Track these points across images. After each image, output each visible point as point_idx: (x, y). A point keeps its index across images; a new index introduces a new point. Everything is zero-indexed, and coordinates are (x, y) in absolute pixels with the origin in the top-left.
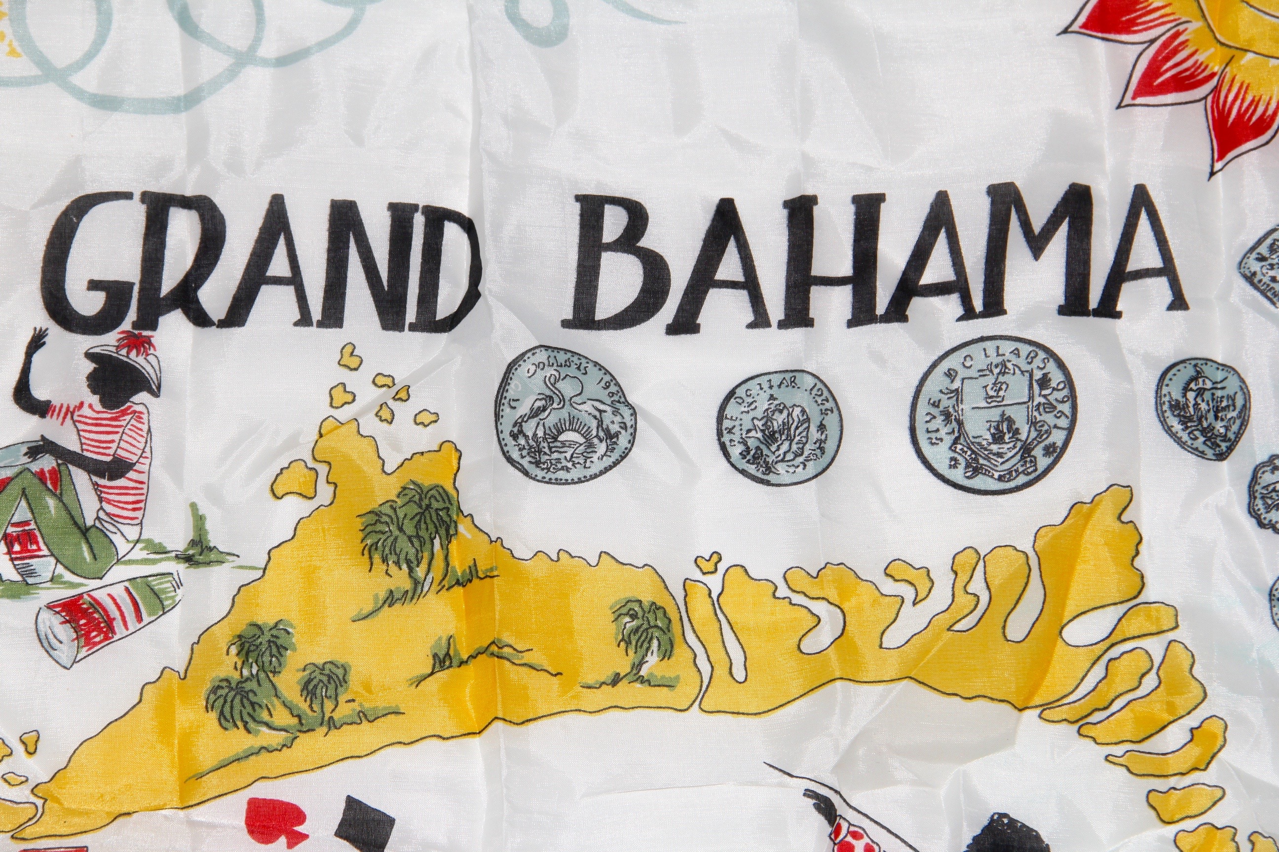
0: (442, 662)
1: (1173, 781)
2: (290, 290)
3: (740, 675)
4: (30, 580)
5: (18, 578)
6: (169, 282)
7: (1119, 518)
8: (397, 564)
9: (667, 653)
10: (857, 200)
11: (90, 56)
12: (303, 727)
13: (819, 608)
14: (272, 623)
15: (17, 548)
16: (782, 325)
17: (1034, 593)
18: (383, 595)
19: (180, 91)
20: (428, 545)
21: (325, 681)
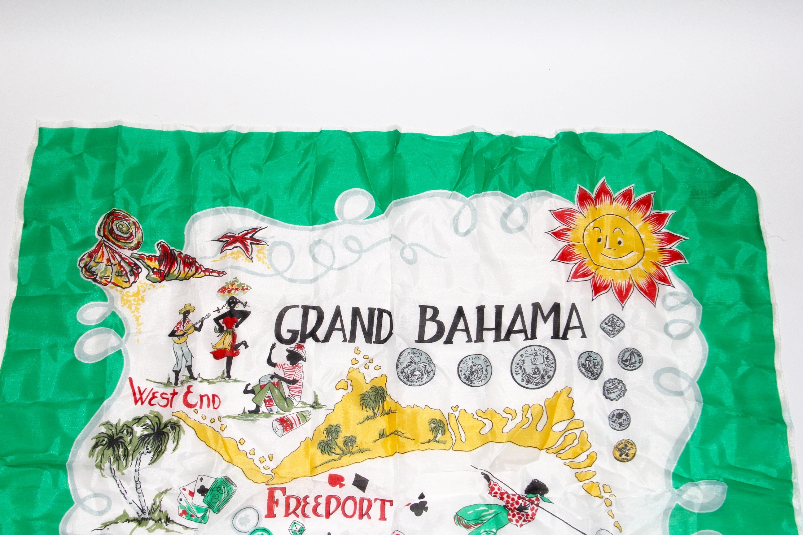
0: (382, 436)
1: (582, 470)
2: (341, 332)
3: (463, 440)
4: (271, 413)
5: (268, 412)
6: (309, 329)
7: (568, 396)
8: (370, 408)
9: (443, 433)
10: (496, 307)
11: (289, 268)
12: (344, 454)
13: (485, 421)
14: (335, 425)
15: (267, 403)
16: (476, 342)
17: (545, 418)
18: (366, 417)
19: (312, 277)
20: (378, 403)
21: (350, 441)
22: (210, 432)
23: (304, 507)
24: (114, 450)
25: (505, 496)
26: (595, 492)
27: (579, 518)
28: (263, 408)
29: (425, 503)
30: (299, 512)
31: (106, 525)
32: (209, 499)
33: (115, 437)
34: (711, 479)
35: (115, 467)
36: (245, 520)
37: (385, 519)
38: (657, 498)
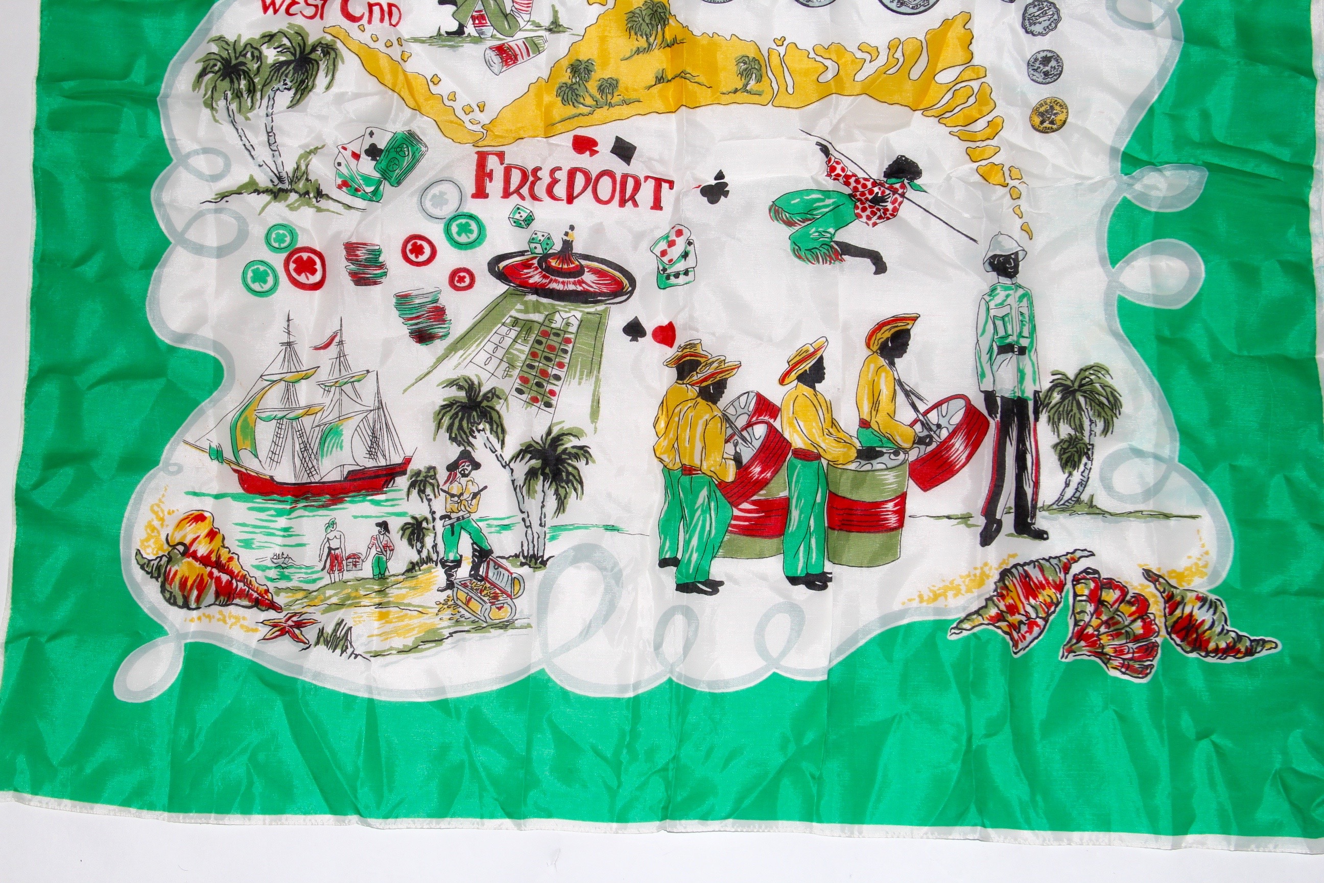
0: (660, 80)
1: (978, 144)
3: (790, 90)
4: (482, 36)
5: (477, 35)
7: (964, 27)
8: (641, 35)
9: (759, 81)
12: (598, 106)
13: (828, 63)
14: (586, 59)
15: (477, 22)
17: (924, 59)
18: (635, 49)
20: (655, 28)
21: (609, 86)
22: (384, 63)
23: (533, 184)
24: (232, 82)
25: (852, 180)
26: (997, 178)
27: (967, 215)
28: (470, 29)
29: (726, 185)
30: (525, 191)
31: (223, 196)
32: (383, 165)
33: (234, 62)
34: (1182, 165)
35: (234, 106)
36: (440, 200)
37: (661, 208)
38: (1093, 188)
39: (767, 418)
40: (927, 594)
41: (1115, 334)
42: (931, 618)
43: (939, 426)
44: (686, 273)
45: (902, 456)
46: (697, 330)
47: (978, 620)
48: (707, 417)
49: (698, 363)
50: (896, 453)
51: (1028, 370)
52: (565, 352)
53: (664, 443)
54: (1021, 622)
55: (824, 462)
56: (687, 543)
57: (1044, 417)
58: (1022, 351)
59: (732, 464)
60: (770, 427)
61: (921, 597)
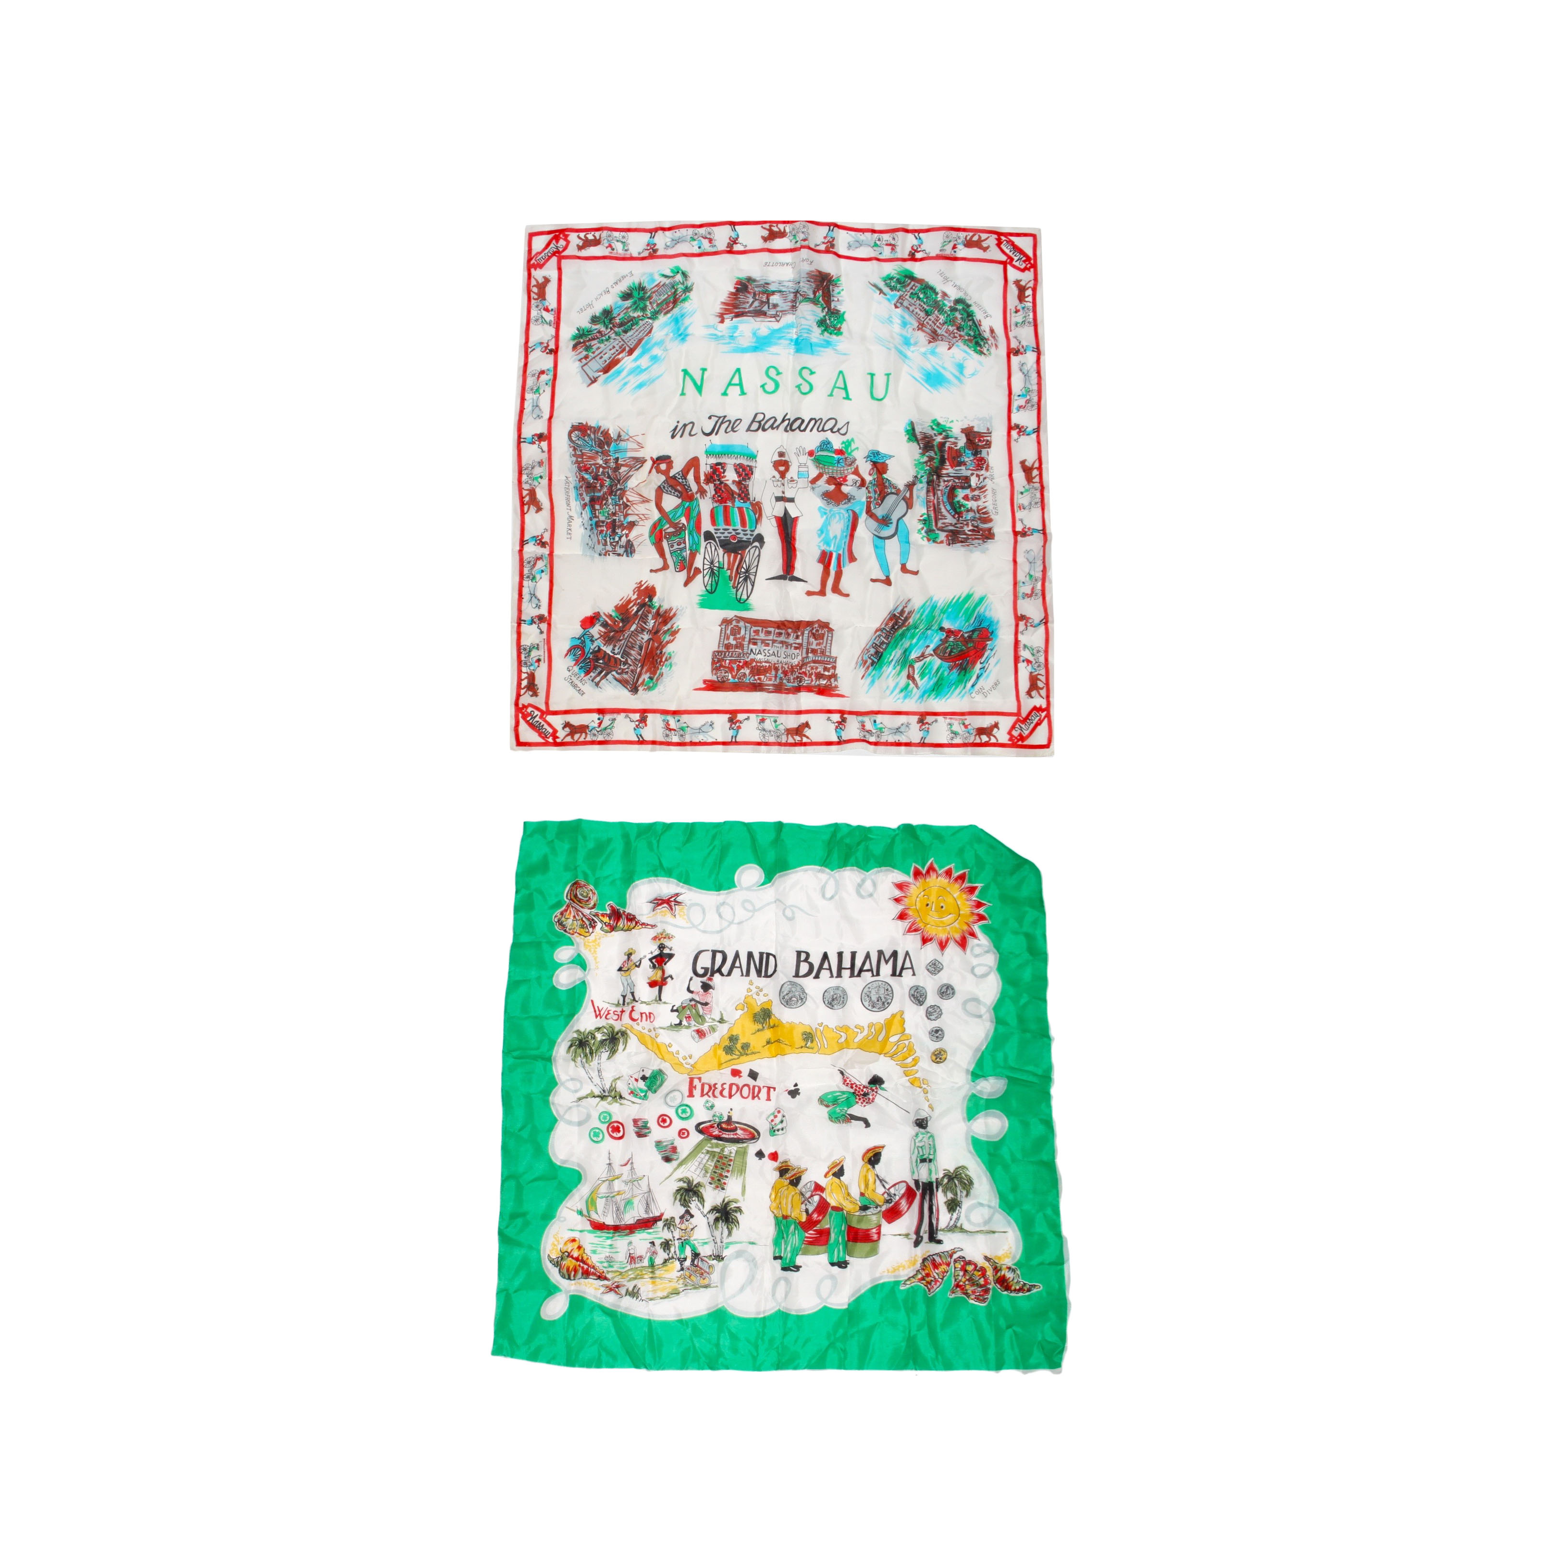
0: (768, 1043)
1: (908, 1069)
2: (740, 969)
3: (826, 1047)
6: (716, 967)
7: (901, 1017)
8: (760, 1023)
9: (812, 1042)
10: (852, 952)
11: (702, 922)
12: (741, 1055)
13: (842, 1034)
14: (735, 1035)
16: (836, 977)
17: (884, 1032)
18: (757, 1030)
19: (719, 929)
20: (766, 1020)
21: (746, 1046)
22: (648, 1039)
23: (714, 1091)
24: (583, 1049)
25: (854, 1086)
26: (916, 1084)
27: (905, 1101)
28: (685, 1023)
29: (798, 1089)
30: (710, 1094)
31: (580, 1099)
32: (648, 1084)
33: (584, 1040)
34: (997, 1076)
35: (584, 1060)
36: (674, 1099)
37: (770, 1100)
38: (959, 1088)
39: (819, 1193)
40: (891, 1269)
41: (970, 1152)
42: (893, 1280)
43: (895, 1195)
44: (782, 1129)
45: (879, 1209)
46: (788, 1155)
47: (913, 1280)
48: (793, 1193)
49: (789, 1169)
50: (876, 1208)
51: (933, 1169)
52: (730, 1165)
53: (774, 1204)
54: (932, 1281)
55: (845, 1212)
56: (786, 1249)
57: (940, 1189)
58: (930, 1161)
59: (804, 1214)
60: (821, 1197)
61: (888, 1270)
